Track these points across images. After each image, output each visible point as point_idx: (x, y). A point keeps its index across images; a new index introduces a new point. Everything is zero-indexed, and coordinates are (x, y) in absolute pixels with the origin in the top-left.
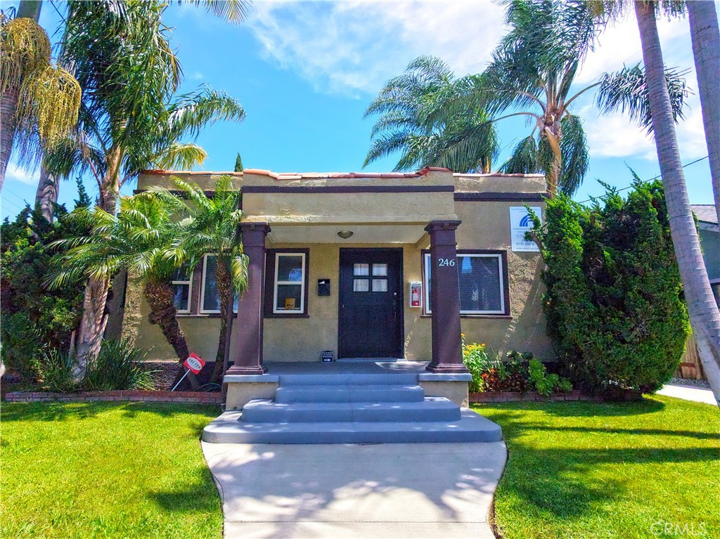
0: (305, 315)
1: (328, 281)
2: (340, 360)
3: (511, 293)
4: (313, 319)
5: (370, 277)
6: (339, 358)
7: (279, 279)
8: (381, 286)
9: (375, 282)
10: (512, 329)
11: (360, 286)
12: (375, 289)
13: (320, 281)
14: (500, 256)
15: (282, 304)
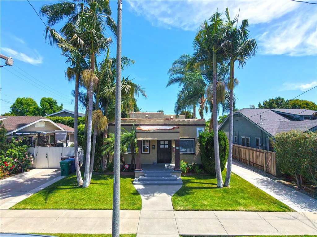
0: (149, 154)
1: (154, 146)
2: (157, 164)
3: (196, 149)
4: (151, 155)
5: (164, 144)
6: (157, 163)
7: (143, 145)
8: (167, 146)
9: (165, 145)
10: (196, 157)
11: (162, 146)
12: (165, 147)
13: (153, 146)
14: (194, 140)
15: (144, 151)
